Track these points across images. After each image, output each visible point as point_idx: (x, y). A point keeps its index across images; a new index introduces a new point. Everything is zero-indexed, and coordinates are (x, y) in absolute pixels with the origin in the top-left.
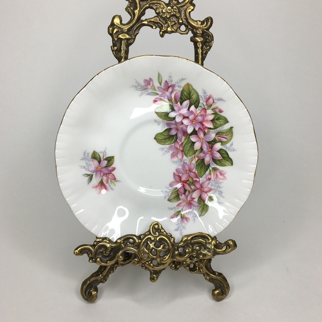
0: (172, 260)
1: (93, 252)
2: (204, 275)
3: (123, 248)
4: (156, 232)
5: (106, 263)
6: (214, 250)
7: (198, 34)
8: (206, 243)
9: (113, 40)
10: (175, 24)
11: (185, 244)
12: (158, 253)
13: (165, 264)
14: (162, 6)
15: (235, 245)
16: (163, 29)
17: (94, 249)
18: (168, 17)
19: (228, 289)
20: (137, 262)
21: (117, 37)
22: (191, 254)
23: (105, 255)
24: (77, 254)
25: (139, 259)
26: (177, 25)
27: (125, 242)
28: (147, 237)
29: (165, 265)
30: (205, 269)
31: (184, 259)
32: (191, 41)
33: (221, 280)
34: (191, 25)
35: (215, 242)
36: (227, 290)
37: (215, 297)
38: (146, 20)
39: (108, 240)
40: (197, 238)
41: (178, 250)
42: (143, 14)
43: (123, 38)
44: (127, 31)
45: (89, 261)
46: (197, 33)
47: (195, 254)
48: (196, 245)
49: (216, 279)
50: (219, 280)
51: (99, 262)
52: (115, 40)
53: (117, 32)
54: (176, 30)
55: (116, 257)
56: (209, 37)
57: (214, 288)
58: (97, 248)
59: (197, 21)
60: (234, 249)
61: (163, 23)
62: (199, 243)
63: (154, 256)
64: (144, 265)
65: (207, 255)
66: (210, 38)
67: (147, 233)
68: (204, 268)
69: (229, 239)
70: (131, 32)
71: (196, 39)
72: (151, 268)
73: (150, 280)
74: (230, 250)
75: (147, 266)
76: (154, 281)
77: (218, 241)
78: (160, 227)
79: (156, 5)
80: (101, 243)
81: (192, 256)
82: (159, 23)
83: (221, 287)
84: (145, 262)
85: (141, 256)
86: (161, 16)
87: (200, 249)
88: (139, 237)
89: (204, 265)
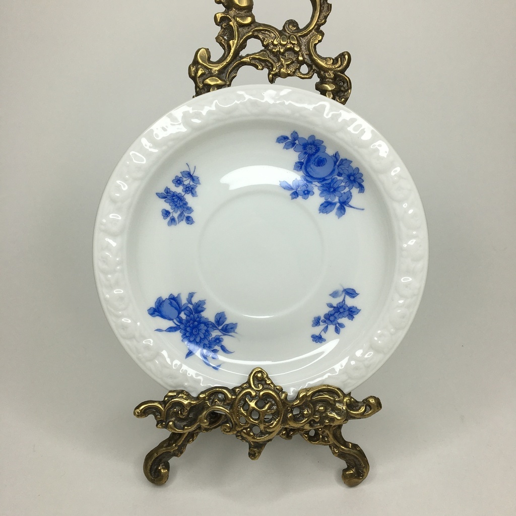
0: (282, 427)
1: (163, 413)
2: (330, 447)
3: (209, 407)
4: (258, 384)
5: (183, 429)
6: (347, 411)
7: (328, 78)
8: (335, 401)
9: (197, 87)
10: (293, 62)
11: (302, 403)
12: (261, 416)
13: (272, 432)
14: (273, 35)
15: (379, 405)
16: (274, 69)
17: (165, 407)
18: (282, 50)
19: (366, 469)
20: (229, 429)
21: (203, 83)
22: (312, 418)
23: (181, 417)
24: (138, 416)
25: (232, 425)
26: (296, 65)
27: (212, 398)
28: (245, 392)
29: (271, 435)
30: (332, 439)
31: (300, 425)
32: (317, 89)
33: (356, 455)
34: (317, 65)
35: (349, 400)
36: (364, 470)
37: (347, 480)
38: (248, 55)
39: (185, 395)
40: (321, 393)
41: (292, 412)
42: (242, 46)
43: (212, 83)
44: (218, 74)
45: (157, 425)
46: (326, 78)
47: (317, 418)
48: (320, 405)
49: (349, 454)
50: (354, 456)
51: (171, 428)
52: (199, 87)
53: (202, 75)
54: (294, 72)
55: (198, 421)
56: (344, 83)
57: (346, 467)
58: (168, 406)
59: (326, 58)
60: (377, 411)
61: (274, 61)
62: (324, 401)
63: (255, 420)
64: (240, 433)
65: (336, 420)
66: (346, 85)
67: (245, 385)
68: (331, 436)
69: (369, 396)
70: (224, 75)
71: (324, 86)
72: (250, 439)
73: (249, 456)
74: (372, 412)
75: (245, 436)
76: (255, 458)
77: (353, 399)
78: (265, 376)
79: (263, 33)
80: (175, 398)
81: (314, 421)
82: (268, 61)
83: (356, 465)
84: (242, 430)
85: (235, 420)
86: (271, 51)
87: (326, 410)
88: (233, 391)
89: (332, 432)
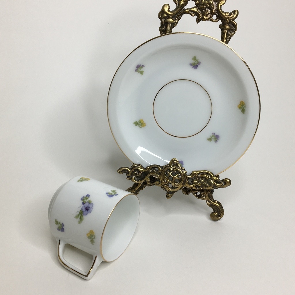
0: (182, 186)
1: (130, 173)
2: (206, 201)
3: (150, 173)
4: (174, 165)
5: (138, 181)
6: (214, 184)
8: (209, 178)
10: (209, 14)
11: (193, 177)
12: (173, 179)
15: (230, 182)
16: (200, 17)
20: (158, 184)
21: (165, 21)
22: (197, 184)
24: (119, 173)
25: (160, 182)
28: (167, 168)
29: (177, 189)
30: (208, 197)
31: (191, 187)
32: (220, 27)
34: (221, 16)
35: (216, 178)
38: (187, 9)
39: (141, 166)
40: (203, 174)
41: (188, 180)
42: (186, 4)
44: (172, 17)
45: (127, 178)
46: (224, 22)
47: (200, 185)
48: (201, 179)
49: (215, 205)
50: (217, 207)
51: (133, 180)
52: (163, 23)
53: (165, 17)
54: (209, 19)
55: (145, 178)
56: (233, 26)
57: (213, 211)
58: (133, 170)
59: (226, 12)
61: (200, 12)
62: (204, 178)
64: (163, 186)
65: (208, 187)
67: (168, 165)
69: (226, 178)
70: (175, 18)
72: (167, 189)
73: (166, 197)
74: (226, 186)
76: (169, 198)
78: (177, 162)
80: (136, 167)
81: (198, 186)
82: (197, 12)
83: (218, 211)
86: (199, 7)
87: (204, 182)
88: (162, 167)
89: (208, 194)
